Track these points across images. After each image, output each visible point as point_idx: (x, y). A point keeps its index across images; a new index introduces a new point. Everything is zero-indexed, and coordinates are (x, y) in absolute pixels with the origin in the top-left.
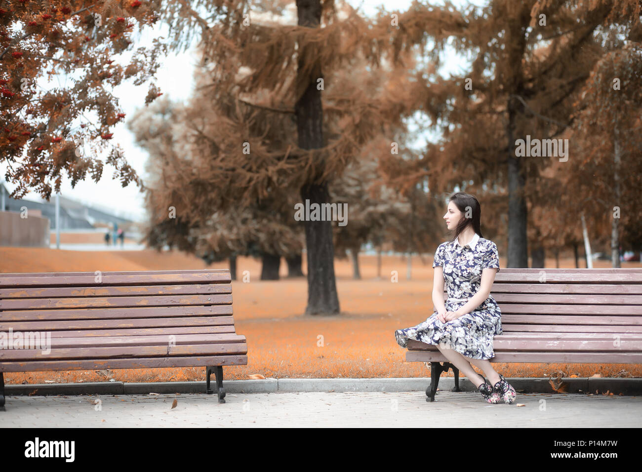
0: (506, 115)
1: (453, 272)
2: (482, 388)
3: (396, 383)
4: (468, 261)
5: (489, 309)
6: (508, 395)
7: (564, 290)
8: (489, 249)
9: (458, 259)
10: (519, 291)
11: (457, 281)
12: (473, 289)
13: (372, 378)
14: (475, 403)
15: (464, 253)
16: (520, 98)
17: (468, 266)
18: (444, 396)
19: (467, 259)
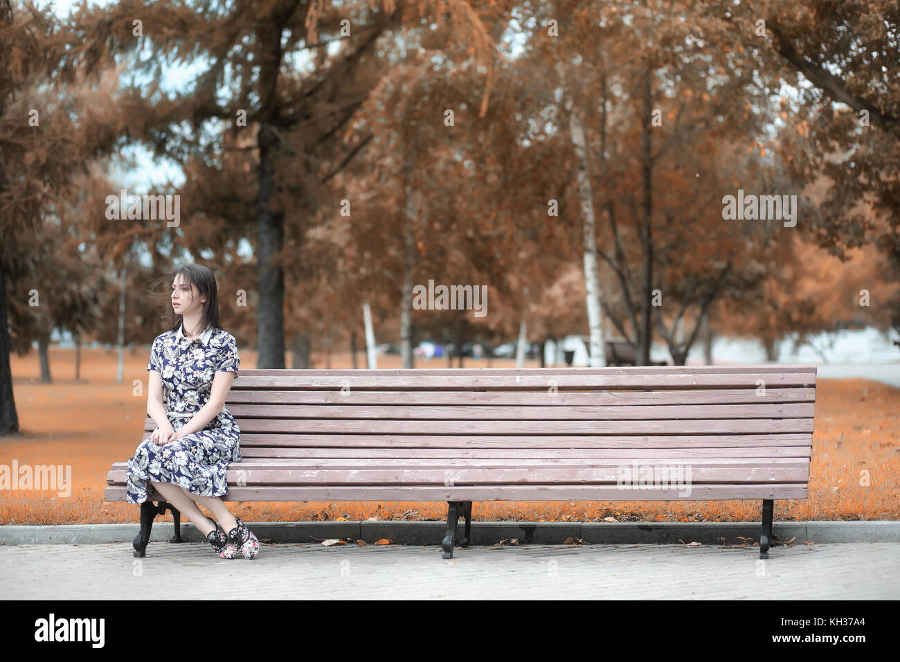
0: (256, 153)
1: (174, 376)
2: (212, 537)
3: (92, 532)
4: (197, 361)
5: (223, 427)
6: (248, 547)
7: (326, 400)
8: (224, 345)
9: (182, 359)
10: (263, 401)
11: (180, 388)
12: (202, 401)
13: (58, 524)
14: (203, 559)
15: (190, 350)
16: (274, 129)
17: (195, 368)
18: (157, 549)
19: (195, 358)
